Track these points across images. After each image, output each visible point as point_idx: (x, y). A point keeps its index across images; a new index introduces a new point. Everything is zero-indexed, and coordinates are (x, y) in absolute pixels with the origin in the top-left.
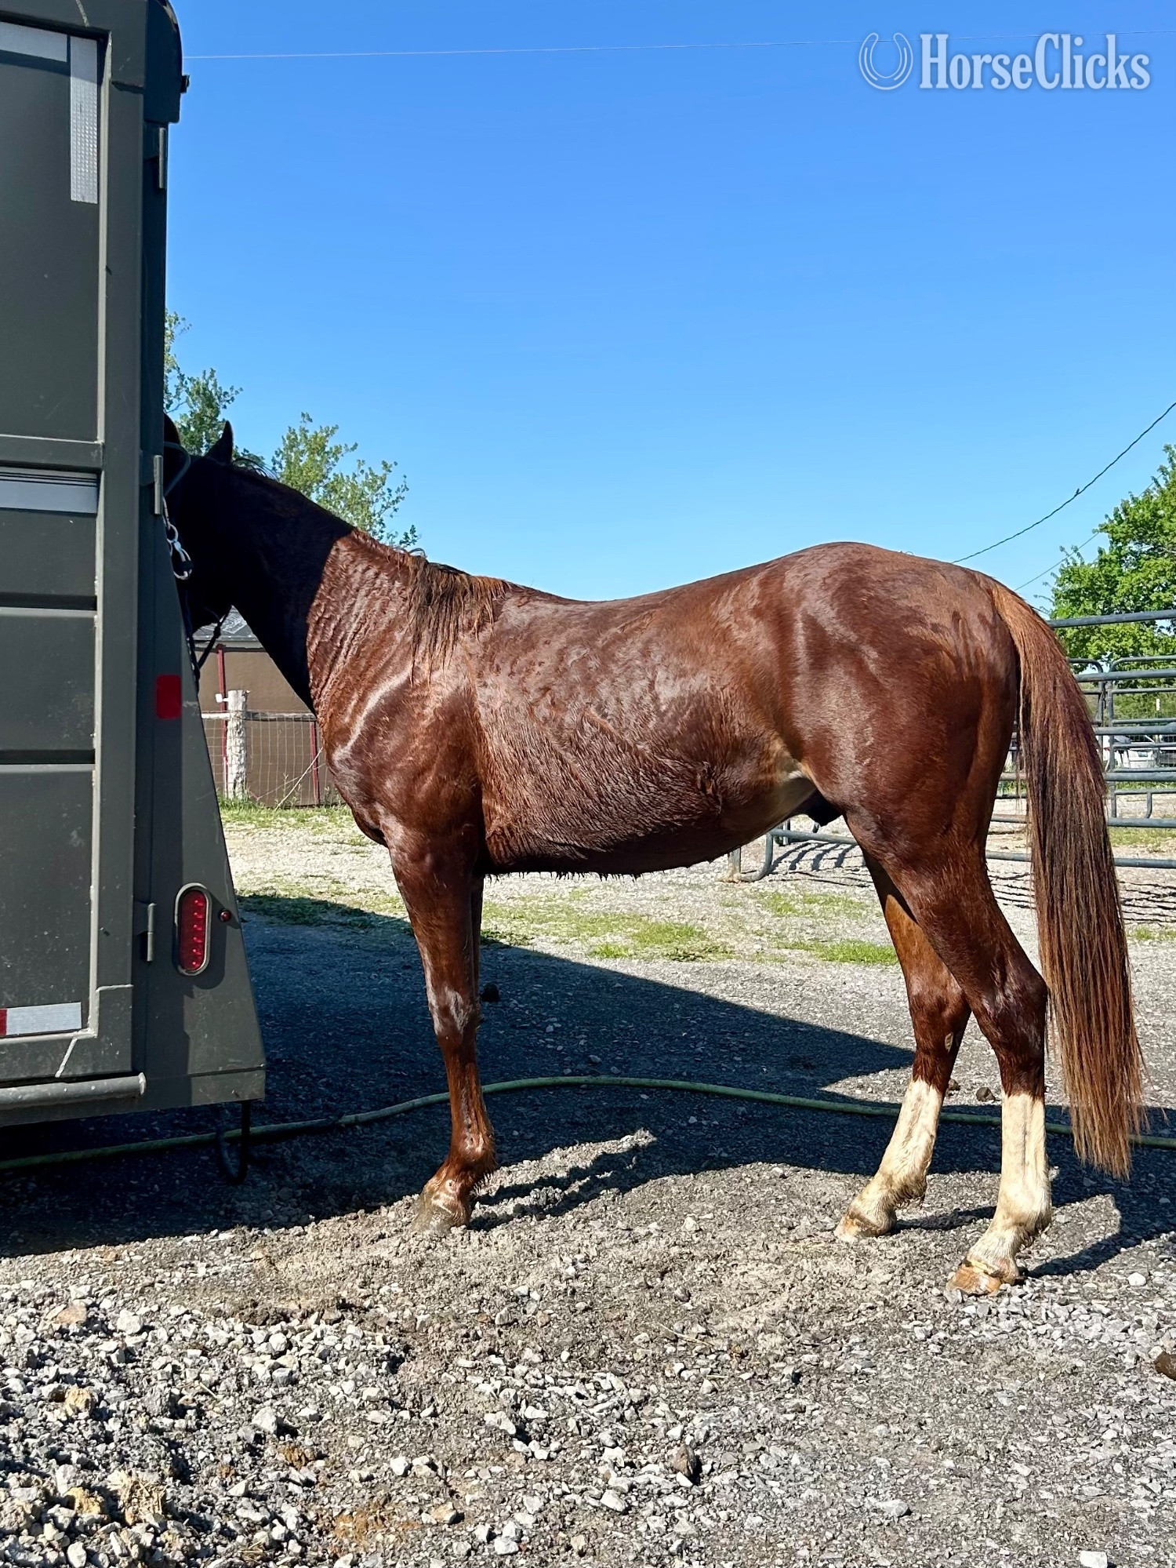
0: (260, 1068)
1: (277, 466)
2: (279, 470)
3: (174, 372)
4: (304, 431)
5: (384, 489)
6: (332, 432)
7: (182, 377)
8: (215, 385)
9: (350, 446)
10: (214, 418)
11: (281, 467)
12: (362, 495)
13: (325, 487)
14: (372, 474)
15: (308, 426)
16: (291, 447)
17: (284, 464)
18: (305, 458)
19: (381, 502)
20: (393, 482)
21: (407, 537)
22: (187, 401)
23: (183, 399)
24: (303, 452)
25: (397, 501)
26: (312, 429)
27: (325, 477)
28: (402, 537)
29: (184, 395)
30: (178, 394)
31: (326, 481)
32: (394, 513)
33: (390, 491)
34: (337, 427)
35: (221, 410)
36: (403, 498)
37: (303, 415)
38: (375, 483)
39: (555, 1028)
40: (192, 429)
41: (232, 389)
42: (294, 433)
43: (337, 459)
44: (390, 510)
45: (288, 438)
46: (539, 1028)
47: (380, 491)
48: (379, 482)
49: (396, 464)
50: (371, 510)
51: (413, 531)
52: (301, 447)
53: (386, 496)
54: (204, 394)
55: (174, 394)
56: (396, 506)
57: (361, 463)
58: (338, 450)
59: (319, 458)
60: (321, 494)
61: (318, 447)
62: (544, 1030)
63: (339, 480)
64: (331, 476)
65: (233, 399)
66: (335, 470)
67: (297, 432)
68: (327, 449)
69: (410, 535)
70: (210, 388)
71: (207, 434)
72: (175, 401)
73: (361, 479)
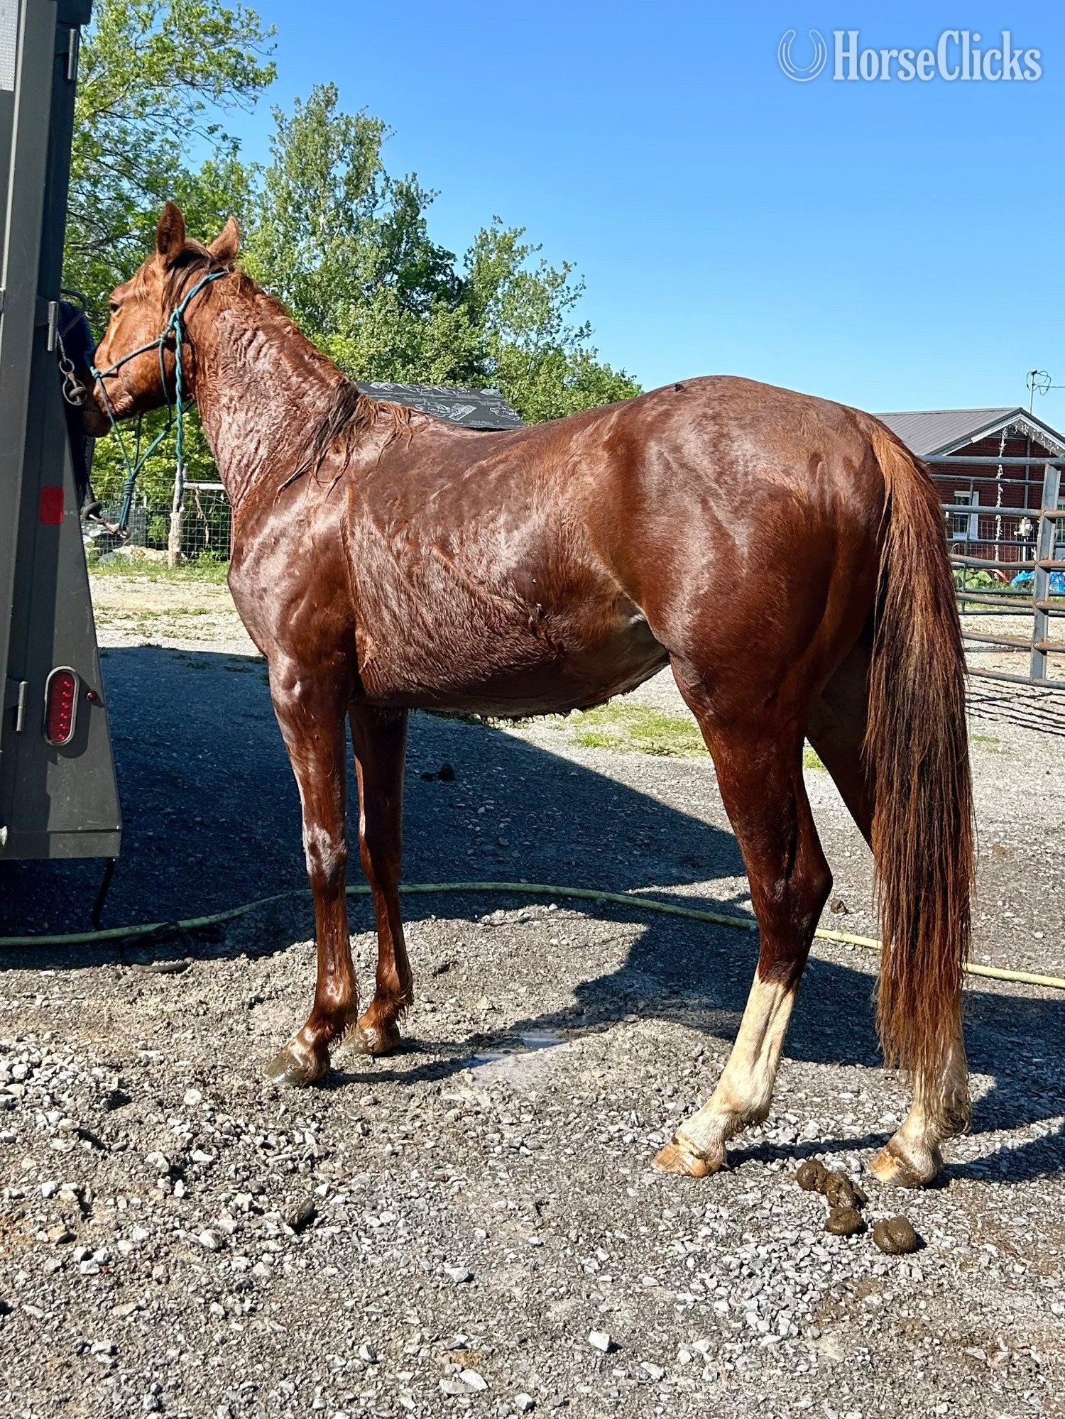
0: (115, 830)
1: (468, 262)
2: (470, 266)
3: (381, 174)
4: (495, 232)
5: (564, 286)
6: (520, 233)
7: (387, 179)
8: (417, 189)
9: (536, 247)
10: (414, 218)
11: (472, 264)
12: (543, 291)
13: (511, 282)
14: (553, 273)
15: (499, 227)
16: (482, 246)
17: (475, 262)
18: (494, 256)
19: (560, 298)
20: (572, 281)
21: (582, 331)
22: (391, 201)
23: (388, 199)
24: (492, 250)
25: (575, 298)
26: (502, 230)
27: (510, 273)
28: (577, 331)
29: (389, 195)
30: (383, 195)
31: (511, 277)
32: (571, 309)
33: (568, 288)
34: (524, 229)
35: (421, 210)
36: (580, 296)
37: (495, 217)
38: (556, 281)
39: (487, 810)
40: (395, 227)
41: (432, 191)
42: (485, 233)
43: (523, 258)
44: (568, 306)
45: (480, 237)
46: (473, 809)
47: (559, 289)
48: (559, 281)
49: (575, 264)
50: (550, 305)
51: (588, 326)
52: (491, 246)
53: (564, 294)
54: (406, 195)
55: (380, 194)
56: (574, 302)
57: (544, 262)
58: (524, 249)
59: (506, 257)
60: (506, 288)
61: (506, 247)
62: (475, 810)
63: (523, 276)
64: (516, 273)
65: (432, 201)
66: (521, 268)
67: (488, 232)
68: (514, 249)
69: (585, 330)
70: (412, 190)
71: (407, 232)
72: (380, 200)
73: (543, 276)
